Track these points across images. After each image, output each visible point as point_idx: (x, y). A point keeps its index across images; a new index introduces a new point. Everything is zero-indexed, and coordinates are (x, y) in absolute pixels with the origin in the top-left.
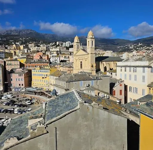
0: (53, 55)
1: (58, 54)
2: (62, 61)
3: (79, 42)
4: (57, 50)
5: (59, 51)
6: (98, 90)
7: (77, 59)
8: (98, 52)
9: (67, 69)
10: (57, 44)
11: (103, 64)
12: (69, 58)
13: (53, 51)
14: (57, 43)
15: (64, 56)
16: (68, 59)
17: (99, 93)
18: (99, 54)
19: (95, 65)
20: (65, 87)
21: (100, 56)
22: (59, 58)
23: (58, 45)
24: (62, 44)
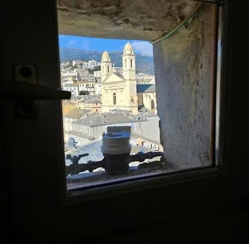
0: (66, 83)
1: (75, 81)
2: (82, 93)
3: (109, 60)
4: (74, 74)
5: (77, 76)
6: (142, 137)
7: (107, 88)
8: (142, 78)
9: (92, 105)
10: (73, 65)
11: (149, 96)
12: (93, 87)
13: (67, 77)
14: (74, 63)
15: (85, 85)
16: (92, 90)
17: (142, 143)
18: (142, 80)
19: (136, 99)
20: (90, 135)
21: (144, 83)
22: (77, 88)
23: (76, 67)
24: (81, 65)
